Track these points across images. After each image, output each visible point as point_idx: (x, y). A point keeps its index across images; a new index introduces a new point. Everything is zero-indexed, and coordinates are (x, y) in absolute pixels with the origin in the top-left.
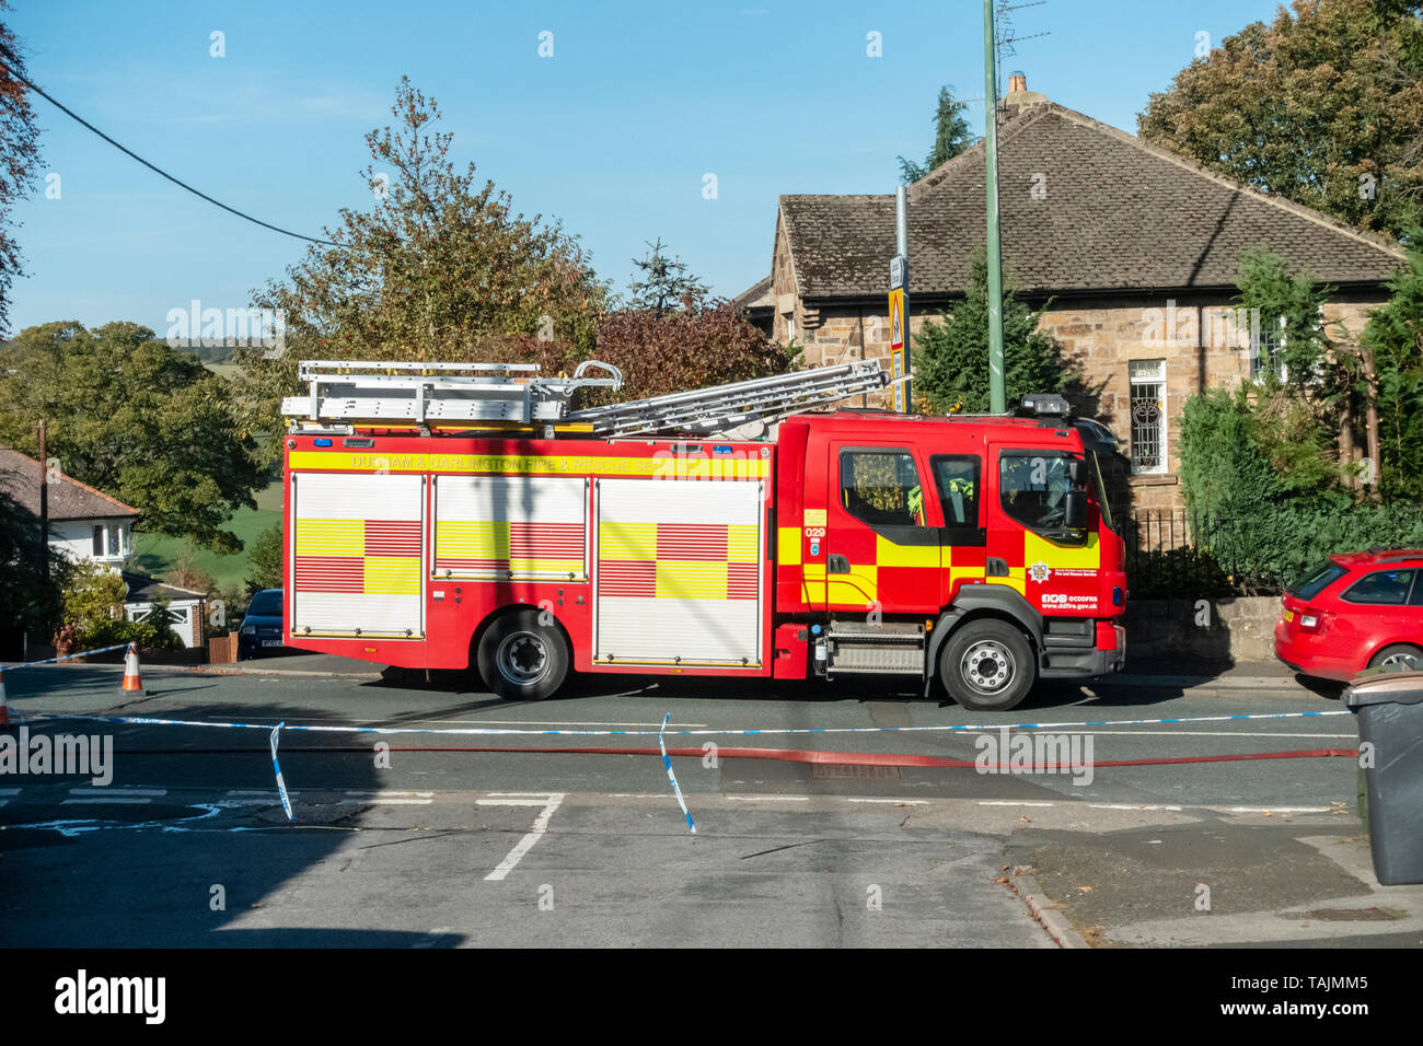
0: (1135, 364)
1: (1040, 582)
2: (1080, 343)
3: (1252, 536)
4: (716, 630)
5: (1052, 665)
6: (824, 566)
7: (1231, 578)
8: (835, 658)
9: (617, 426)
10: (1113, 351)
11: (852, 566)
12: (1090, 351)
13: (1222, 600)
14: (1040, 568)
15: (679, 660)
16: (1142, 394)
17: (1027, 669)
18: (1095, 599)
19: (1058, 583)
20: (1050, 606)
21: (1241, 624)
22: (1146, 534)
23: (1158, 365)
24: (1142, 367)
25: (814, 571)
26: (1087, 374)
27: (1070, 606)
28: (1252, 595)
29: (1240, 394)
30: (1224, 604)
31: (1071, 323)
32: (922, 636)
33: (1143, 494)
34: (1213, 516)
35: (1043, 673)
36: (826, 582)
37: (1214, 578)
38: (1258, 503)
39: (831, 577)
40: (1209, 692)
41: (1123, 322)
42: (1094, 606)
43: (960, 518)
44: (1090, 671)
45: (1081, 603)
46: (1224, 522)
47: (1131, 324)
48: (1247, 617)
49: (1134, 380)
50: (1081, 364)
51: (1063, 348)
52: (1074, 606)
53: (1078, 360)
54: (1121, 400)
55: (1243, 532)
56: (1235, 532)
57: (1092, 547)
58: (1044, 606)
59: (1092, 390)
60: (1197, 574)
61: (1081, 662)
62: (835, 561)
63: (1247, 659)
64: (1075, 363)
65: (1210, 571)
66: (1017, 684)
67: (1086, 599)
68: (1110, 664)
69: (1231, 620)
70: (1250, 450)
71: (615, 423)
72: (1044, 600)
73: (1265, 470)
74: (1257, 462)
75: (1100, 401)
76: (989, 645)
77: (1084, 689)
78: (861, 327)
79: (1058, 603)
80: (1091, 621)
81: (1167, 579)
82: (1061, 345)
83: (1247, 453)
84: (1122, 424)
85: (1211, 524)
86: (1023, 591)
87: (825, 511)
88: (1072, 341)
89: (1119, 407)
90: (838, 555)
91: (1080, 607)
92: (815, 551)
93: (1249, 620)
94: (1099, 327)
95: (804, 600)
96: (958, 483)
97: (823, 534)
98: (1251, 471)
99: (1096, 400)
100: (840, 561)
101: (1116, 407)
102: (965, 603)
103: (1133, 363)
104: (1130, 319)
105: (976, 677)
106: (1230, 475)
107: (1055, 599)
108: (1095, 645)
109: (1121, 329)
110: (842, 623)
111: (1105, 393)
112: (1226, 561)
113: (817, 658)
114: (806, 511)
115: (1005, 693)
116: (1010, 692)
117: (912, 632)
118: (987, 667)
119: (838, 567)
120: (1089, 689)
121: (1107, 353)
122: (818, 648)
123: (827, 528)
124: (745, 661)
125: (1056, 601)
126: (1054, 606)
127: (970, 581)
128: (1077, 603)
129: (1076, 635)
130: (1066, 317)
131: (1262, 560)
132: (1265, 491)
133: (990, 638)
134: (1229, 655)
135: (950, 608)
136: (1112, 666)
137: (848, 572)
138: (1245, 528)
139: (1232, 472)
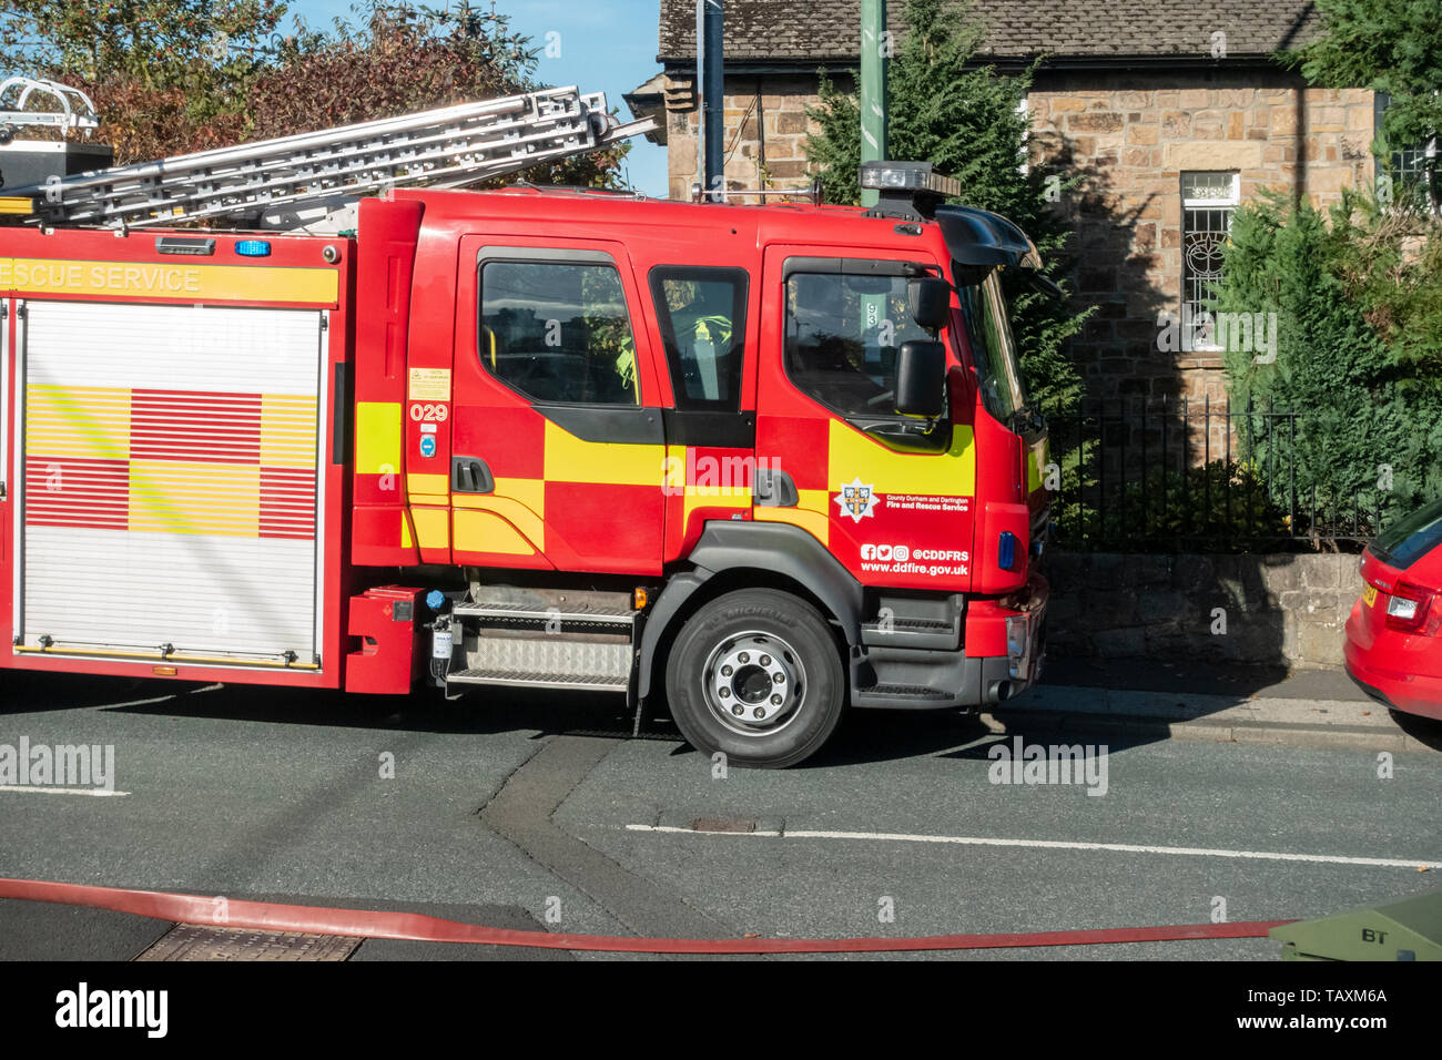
0: (1190, 179)
1: (857, 518)
2: (1104, 142)
3: (1325, 446)
4: (245, 595)
5: (881, 682)
6: (445, 478)
7: (1288, 519)
8: (471, 657)
9: (110, 210)
10: (1156, 156)
11: (496, 480)
12: (1119, 155)
13: (1271, 559)
14: (857, 492)
15: (170, 650)
16: (1202, 226)
17: (829, 690)
18: (964, 556)
19: (893, 522)
20: (875, 567)
21: (1302, 601)
22: (1203, 445)
23: (1227, 182)
24: (1202, 183)
25: (427, 487)
26: (1114, 192)
27: (915, 569)
28: (1329, 549)
29: (1339, 213)
30: (1273, 565)
31: (1090, 111)
32: (628, 619)
33: (1199, 381)
34: (1261, 408)
35: (860, 698)
36: (450, 508)
37: (1259, 519)
38: (1339, 388)
39: (458, 500)
40: (1218, 731)
41: (1173, 110)
42: (963, 570)
43: (711, 390)
44: (952, 697)
45: (938, 563)
46: (1280, 419)
47: (1187, 114)
48: (1311, 589)
49: (1188, 202)
50: (1105, 176)
51: (1077, 151)
52: (923, 569)
53: (1101, 170)
54: (1167, 233)
55: (1311, 439)
56: (1298, 438)
57: (959, 454)
58: (865, 567)
59: (1122, 217)
60: (1227, 510)
61: (934, 678)
62: (467, 469)
63: (1313, 665)
64: (1096, 174)
65: (1252, 504)
66: (809, 715)
67: (947, 555)
68: (991, 684)
69: (1284, 593)
70: (1324, 292)
71: (105, 203)
72: (864, 554)
73: (1352, 328)
74: (1336, 314)
75: (1133, 235)
76: (759, 639)
77: (986, 718)
78: (760, 110)
79: (892, 563)
80: (958, 600)
81: (1175, 518)
82: (1072, 145)
83: (1321, 298)
84: (1167, 271)
85: (1258, 424)
86: (824, 536)
87: (447, 372)
88: (1091, 139)
89: (1163, 246)
90: (471, 458)
91: (934, 571)
92: (427, 448)
93: (1317, 595)
94: (1134, 117)
95: (406, 542)
96: (709, 324)
97: (443, 416)
98: (1325, 329)
99: (1127, 232)
100: (474, 471)
101: (1159, 245)
102: (712, 557)
103: (1187, 177)
104: (1184, 106)
105: (728, 703)
106: (1291, 338)
107: (885, 553)
108: (961, 645)
109: (1169, 122)
110: (487, 588)
111: (1142, 222)
112: (1281, 489)
113: (435, 655)
114: (412, 371)
115: (783, 739)
116: (795, 732)
117: (616, 609)
118: (749, 682)
119: (471, 481)
120: (995, 718)
121: (1145, 159)
122: (437, 635)
123: (451, 405)
124: (292, 657)
125: (888, 558)
126: (885, 568)
127: (723, 514)
128: (928, 563)
129: (927, 624)
130: (1081, 101)
131: (1343, 489)
132: (1351, 367)
133: (760, 628)
134: (1280, 655)
135: (683, 565)
136: (995, 689)
137: (489, 491)
138: (1314, 430)
139: (1295, 334)
